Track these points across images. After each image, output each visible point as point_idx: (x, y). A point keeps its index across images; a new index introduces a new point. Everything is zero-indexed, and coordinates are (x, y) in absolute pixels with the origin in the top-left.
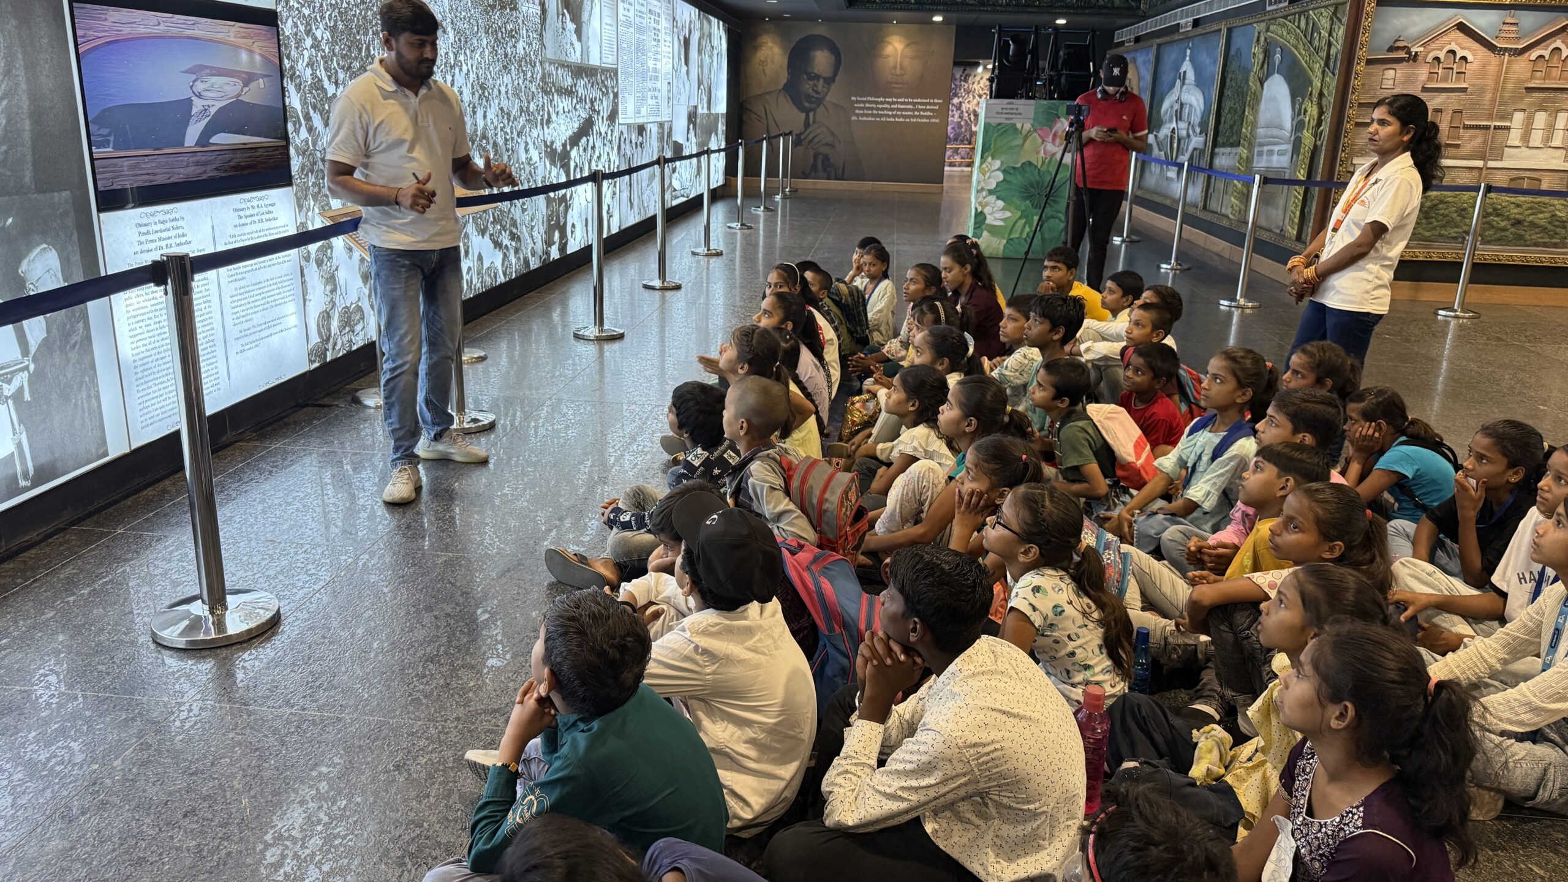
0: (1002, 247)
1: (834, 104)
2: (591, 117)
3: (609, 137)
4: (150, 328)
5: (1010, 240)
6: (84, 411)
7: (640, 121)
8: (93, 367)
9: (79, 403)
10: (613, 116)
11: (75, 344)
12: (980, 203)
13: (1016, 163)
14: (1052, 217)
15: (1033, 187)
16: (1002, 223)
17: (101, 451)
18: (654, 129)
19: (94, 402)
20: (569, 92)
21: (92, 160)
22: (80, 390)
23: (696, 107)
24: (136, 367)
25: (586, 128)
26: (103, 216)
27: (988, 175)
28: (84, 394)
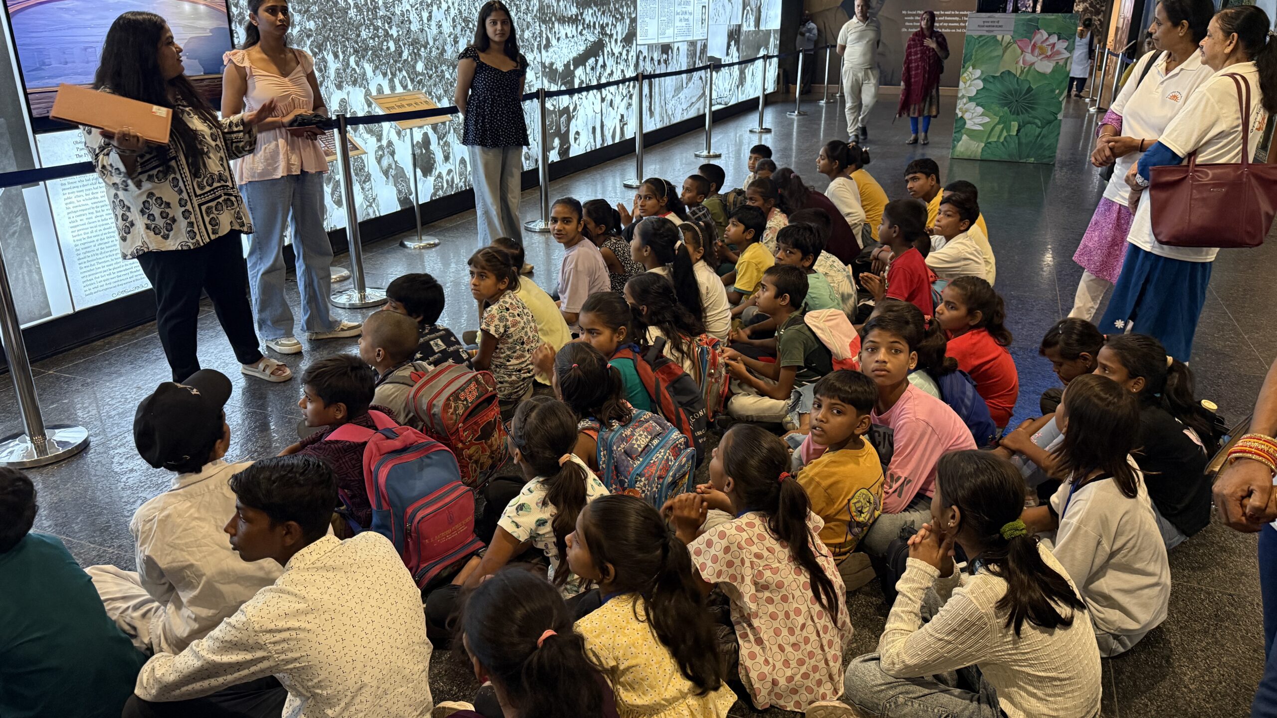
0: (980, 150)
1: (887, 18)
2: (600, 41)
3: (624, 56)
4: (91, 221)
5: (988, 144)
6: (25, 283)
7: (665, 41)
8: (34, 250)
9: (20, 276)
10: (629, 38)
11: (14, 233)
12: (960, 109)
13: (996, 72)
14: (1029, 123)
15: (1012, 95)
16: (981, 128)
17: (43, 312)
18: (684, 48)
19: (36, 276)
20: (574, 20)
21: (26, 95)
22: (21, 267)
23: (740, 26)
24: (77, 250)
25: (595, 50)
26: (38, 136)
27: (968, 83)
28: (25, 271)
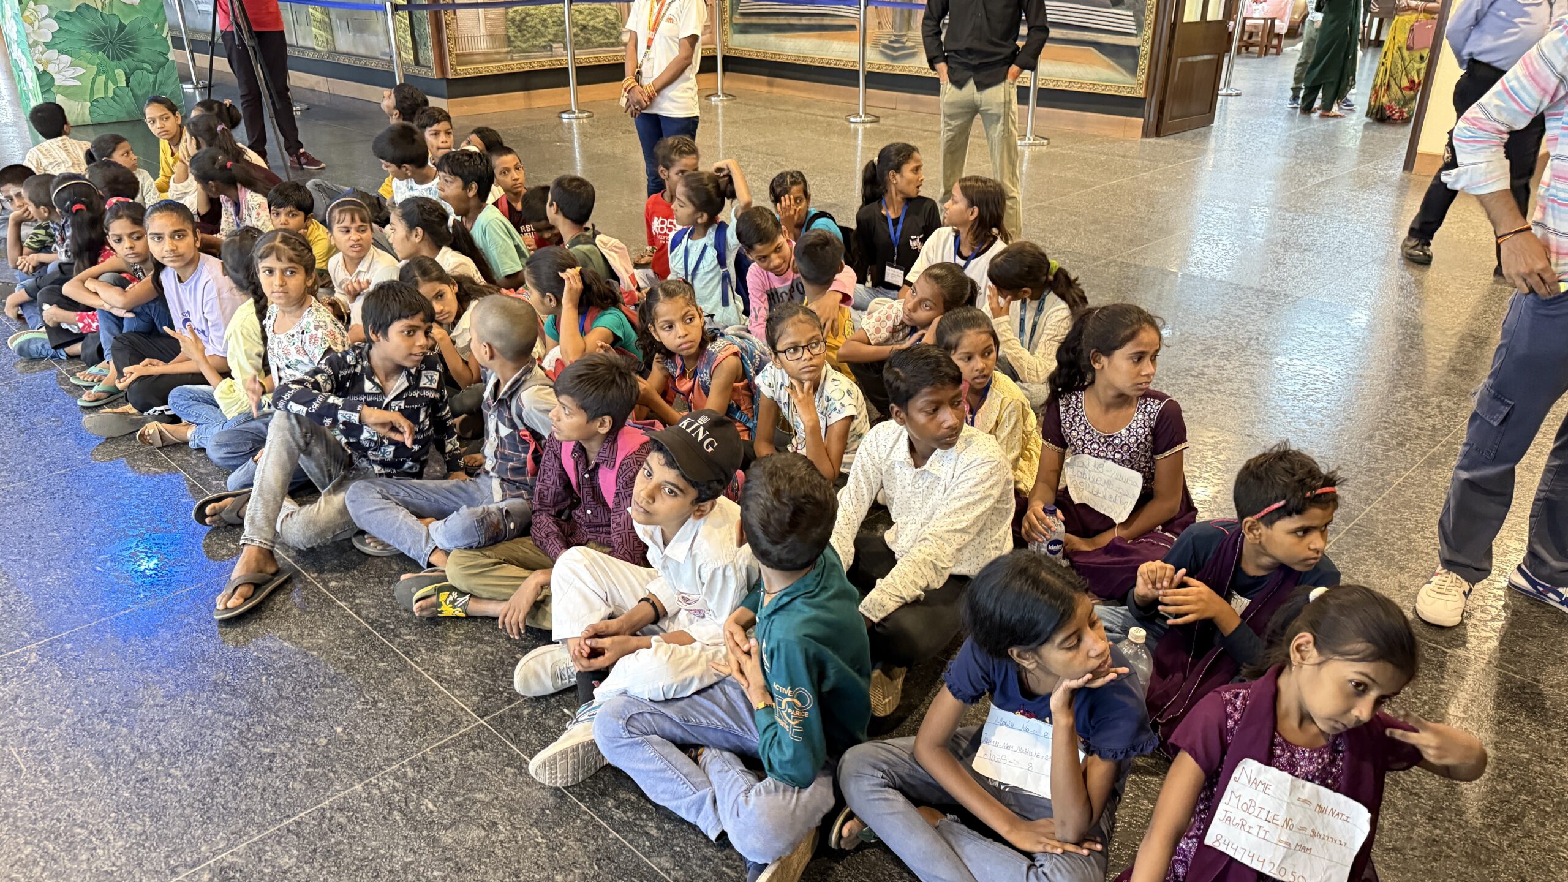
0: (87, 112)
5: (94, 102)
12: (39, 61)
13: (70, 7)
14: (137, 68)
15: (101, 35)
16: (77, 82)
27: (36, 23)
